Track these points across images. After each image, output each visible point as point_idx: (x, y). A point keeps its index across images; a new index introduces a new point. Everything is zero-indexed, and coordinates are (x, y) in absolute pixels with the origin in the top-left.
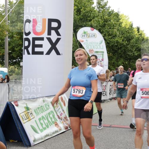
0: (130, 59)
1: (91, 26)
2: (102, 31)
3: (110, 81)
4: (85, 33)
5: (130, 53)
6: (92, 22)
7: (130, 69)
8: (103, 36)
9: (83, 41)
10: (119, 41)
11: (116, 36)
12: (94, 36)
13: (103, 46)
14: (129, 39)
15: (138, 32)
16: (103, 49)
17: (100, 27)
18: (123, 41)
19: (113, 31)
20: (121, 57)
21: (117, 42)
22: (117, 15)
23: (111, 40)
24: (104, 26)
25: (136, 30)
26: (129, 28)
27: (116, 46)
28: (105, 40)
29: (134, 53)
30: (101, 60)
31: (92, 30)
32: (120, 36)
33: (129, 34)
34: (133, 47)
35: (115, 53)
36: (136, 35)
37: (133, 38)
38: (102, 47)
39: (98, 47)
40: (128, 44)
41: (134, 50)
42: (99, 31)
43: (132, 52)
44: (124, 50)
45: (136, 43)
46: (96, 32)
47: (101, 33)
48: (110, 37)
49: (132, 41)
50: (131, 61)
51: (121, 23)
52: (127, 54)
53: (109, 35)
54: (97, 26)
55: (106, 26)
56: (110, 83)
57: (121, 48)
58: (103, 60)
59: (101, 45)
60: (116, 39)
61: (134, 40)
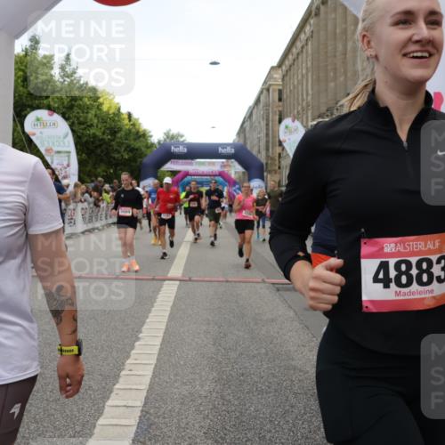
0: (117, 165)
1: (49, 108)
2: (67, 116)
3: (81, 201)
4: (38, 119)
5: (116, 156)
6: (50, 99)
7: (115, 181)
8: (70, 125)
9: (34, 134)
10: (97, 133)
11: (91, 125)
12: (54, 124)
13: (69, 142)
14: (114, 131)
15: (130, 121)
16: (68, 146)
17: (64, 110)
18: (104, 133)
19: (86, 118)
20: (102, 161)
21: (95, 136)
22: (94, 90)
23: (84, 132)
24: (71, 107)
25: (127, 117)
26: (114, 114)
27: (93, 142)
28: (73, 131)
29: (122, 156)
30: (65, 165)
31: (51, 115)
32: (100, 126)
33: (113, 124)
34: (120, 144)
35: (90, 154)
36: (127, 125)
37: (121, 130)
38: (67, 144)
39: (61, 143)
40: (113, 140)
41: (123, 149)
42: (64, 116)
43: (119, 152)
44: (107, 149)
45: (126, 139)
46: (57, 118)
47: (66, 119)
48: (82, 127)
49: (119, 135)
50: (118, 168)
51: (101, 104)
52: (112, 157)
53: (80, 123)
54: (58, 107)
55: (75, 108)
56: (80, 205)
57: (100, 146)
58: (68, 165)
59: (66, 140)
60: (92, 131)
61: (123, 133)
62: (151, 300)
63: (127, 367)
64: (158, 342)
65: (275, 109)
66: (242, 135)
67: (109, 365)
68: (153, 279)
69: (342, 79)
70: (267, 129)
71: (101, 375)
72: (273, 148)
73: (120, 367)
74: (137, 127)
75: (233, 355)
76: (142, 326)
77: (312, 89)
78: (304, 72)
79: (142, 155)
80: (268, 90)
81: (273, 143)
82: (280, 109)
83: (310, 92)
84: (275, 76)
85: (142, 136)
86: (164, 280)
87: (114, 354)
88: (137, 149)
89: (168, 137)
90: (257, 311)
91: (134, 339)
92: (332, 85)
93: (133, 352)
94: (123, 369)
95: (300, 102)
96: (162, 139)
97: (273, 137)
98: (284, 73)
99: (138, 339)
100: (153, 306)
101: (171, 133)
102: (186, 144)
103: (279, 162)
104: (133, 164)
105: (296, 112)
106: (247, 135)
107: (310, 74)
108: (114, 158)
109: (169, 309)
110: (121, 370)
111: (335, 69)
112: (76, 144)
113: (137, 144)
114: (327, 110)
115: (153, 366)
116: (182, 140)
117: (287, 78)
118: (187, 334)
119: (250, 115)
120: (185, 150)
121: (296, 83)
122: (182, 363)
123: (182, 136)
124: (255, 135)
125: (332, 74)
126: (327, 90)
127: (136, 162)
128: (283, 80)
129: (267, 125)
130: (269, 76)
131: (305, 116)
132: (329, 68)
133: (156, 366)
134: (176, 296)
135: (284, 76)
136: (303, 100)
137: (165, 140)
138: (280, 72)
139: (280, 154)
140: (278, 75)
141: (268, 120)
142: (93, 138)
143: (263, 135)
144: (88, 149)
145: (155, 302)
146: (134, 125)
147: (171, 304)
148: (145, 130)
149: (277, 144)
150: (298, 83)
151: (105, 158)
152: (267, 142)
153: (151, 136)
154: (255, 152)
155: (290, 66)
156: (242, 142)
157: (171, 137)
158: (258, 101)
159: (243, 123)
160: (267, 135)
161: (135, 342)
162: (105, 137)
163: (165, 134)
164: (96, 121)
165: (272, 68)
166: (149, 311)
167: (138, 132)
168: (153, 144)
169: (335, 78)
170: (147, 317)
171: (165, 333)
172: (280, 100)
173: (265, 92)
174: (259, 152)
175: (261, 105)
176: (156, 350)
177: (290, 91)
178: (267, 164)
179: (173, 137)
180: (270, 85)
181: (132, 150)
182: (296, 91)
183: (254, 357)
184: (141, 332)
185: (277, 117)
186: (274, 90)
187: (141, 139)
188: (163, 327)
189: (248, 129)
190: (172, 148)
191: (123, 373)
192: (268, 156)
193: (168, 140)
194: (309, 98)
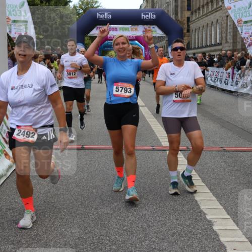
72: (181, 13)
81: (181, 8)
97: (182, 2)
103: (188, 26)
120: (110, 17)
139: (188, 18)
143: (172, 0)
149: (186, 9)
152: (176, 6)
160: (176, 0)
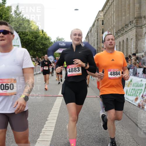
0: (37, 51)
5: (37, 47)
7: (37, 57)
8: (19, 35)
10: (30, 38)
11: (27, 35)
13: (18, 41)
14: (36, 37)
15: (43, 33)
18: (32, 38)
19: (25, 32)
20: (31, 49)
21: (29, 39)
22: (28, 21)
23: (24, 37)
25: (41, 31)
27: (28, 42)
28: (20, 37)
29: (40, 47)
32: (31, 35)
33: (36, 34)
34: (39, 42)
35: (27, 46)
36: (41, 35)
37: (39, 37)
38: (18, 42)
39: (15, 42)
40: (36, 41)
41: (40, 44)
43: (38, 46)
44: (34, 44)
45: (41, 40)
48: (24, 35)
49: (38, 39)
50: (38, 52)
52: (35, 47)
53: (23, 34)
57: (31, 43)
59: (17, 41)
60: (28, 37)
61: (40, 38)
62: (52, 105)
63: (43, 131)
64: (55, 121)
65: (101, 28)
66: (87, 39)
67: (35, 131)
68: (53, 96)
69: (128, 15)
70: (98, 36)
71: (32, 135)
72: (100, 44)
73: (40, 132)
74: (45, 35)
75: (85, 127)
76: (48, 115)
77: (116, 20)
78: (112, 13)
79: (48, 47)
80: (98, 20)
81: (100, 42)
82: (103, 28)
83: (115, 21)
84: (101, 15)
85: (48, 39)
86: (57, 97)
87: (37, 126)
88: (46, 44)
89: (58, 39)
90: (94, 109)
91: (45, 120)
92: (124, 18)
93: (45, 125)
94: (41, 132)
95: (111, 25)
96: (56, 40)
97: (100, 39)
98: (105, 13)
99: (47, 120)
100: (53, 107)
101: (59, 38)
102: (65, 42)
104: (44, 50)
105: (109, 29)
106: (89, 39)
107: (115, 14)
108: (37, 48)
109: (59, 108)
110: (40, 133)
111: (125, 11)
112: (21, 42)
113: (46, 42)
114: (122, 28)
115: (53, 131)
116: (63, 40)
117: (105, 15)
118: (66, 118)
119: (91, 31)
120: (65, 45)
121: (109, 17)
122: (64, 130)
123: (63, 39)
124: (93, 39)
125: (124, 14)
126: (122, 20)
127: (45, 49)
128: (104, 16)
129: (98, 34)
130: (98, 15)
131: (113, 31)
132: (123, 11)
133: (54, 131)
134: (61, 103)
135: (104, 15)
136: (112, 24)
137: (57, 41)
138: (103, 13)
140: (102, 14)
141: (98, 32)
142: (28, 40)
143: (96, 38)
144: (26, 44)
145: (54, 105)
146: (44, 35)
147: (60, 106)
148: (49, 37)
149: (102, 42)
150: (110, 17)
151: (33, 48)
152: (98, 41)
153: (51, 39)
154: (92, 45)
155: (107, 10)
156: (87, 41)
157: (59, 39)
158: (94, 25)
159: (88, 33)
160: (97, 38)
161: (46, 121)
162: (33, 39)
163: (57, 38)
164: (29, 33)
165: (100, 11)
166: (51, 109)
167: (46, 37)
168: (52, 42)
169: (125, 15)
170: (50, 111)
171: (58, 118)
172: (103, 24)
173: (97, 21)
174: (94, 45)
175: (95, 27)
176: (54, 125)
177: (107, 21)
178: (97, 50)
179: (60, 40)
180: (99, 18)
181: (43, 44)
182: (109, 20)
183: (93, 127)
184: (48, 118)
185: (101, 31)
186: (100, 21)
187: (47, 40)
188: (57, 115)
189: (90, 36)
190: (60, 44)
191: (41, 134)
192: (98, 47)
193: (58, 41)
194: (115, 23)
